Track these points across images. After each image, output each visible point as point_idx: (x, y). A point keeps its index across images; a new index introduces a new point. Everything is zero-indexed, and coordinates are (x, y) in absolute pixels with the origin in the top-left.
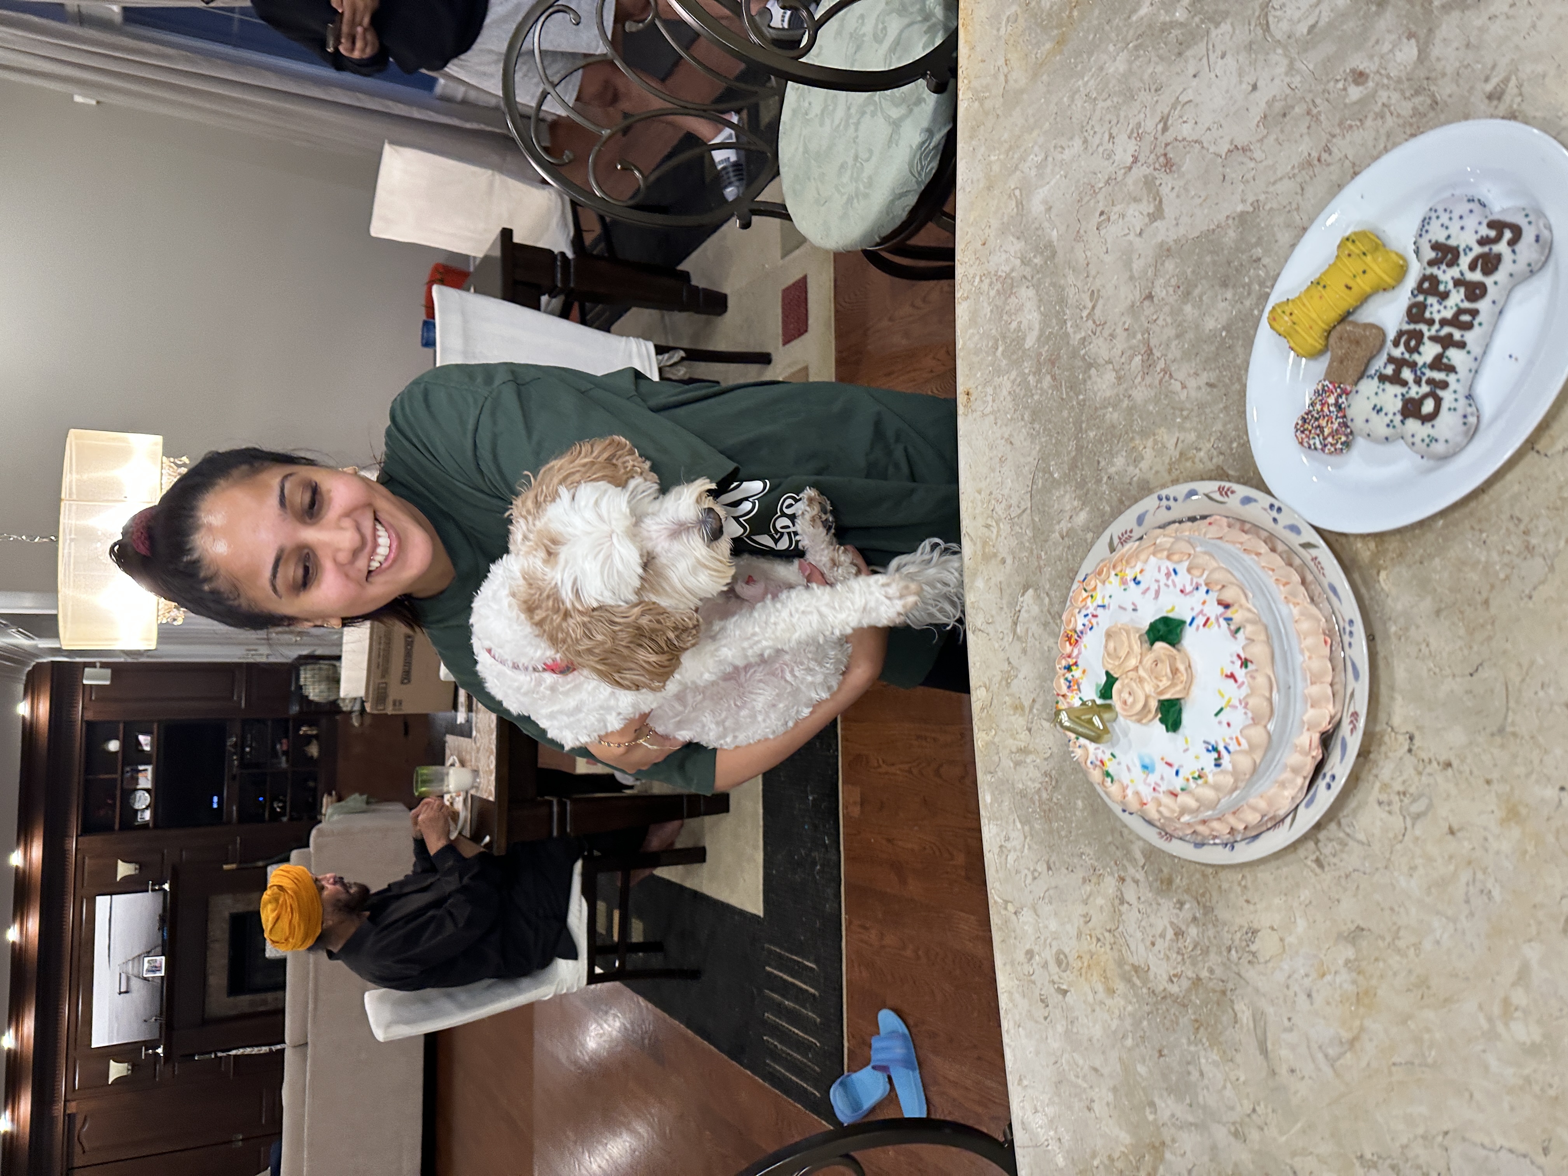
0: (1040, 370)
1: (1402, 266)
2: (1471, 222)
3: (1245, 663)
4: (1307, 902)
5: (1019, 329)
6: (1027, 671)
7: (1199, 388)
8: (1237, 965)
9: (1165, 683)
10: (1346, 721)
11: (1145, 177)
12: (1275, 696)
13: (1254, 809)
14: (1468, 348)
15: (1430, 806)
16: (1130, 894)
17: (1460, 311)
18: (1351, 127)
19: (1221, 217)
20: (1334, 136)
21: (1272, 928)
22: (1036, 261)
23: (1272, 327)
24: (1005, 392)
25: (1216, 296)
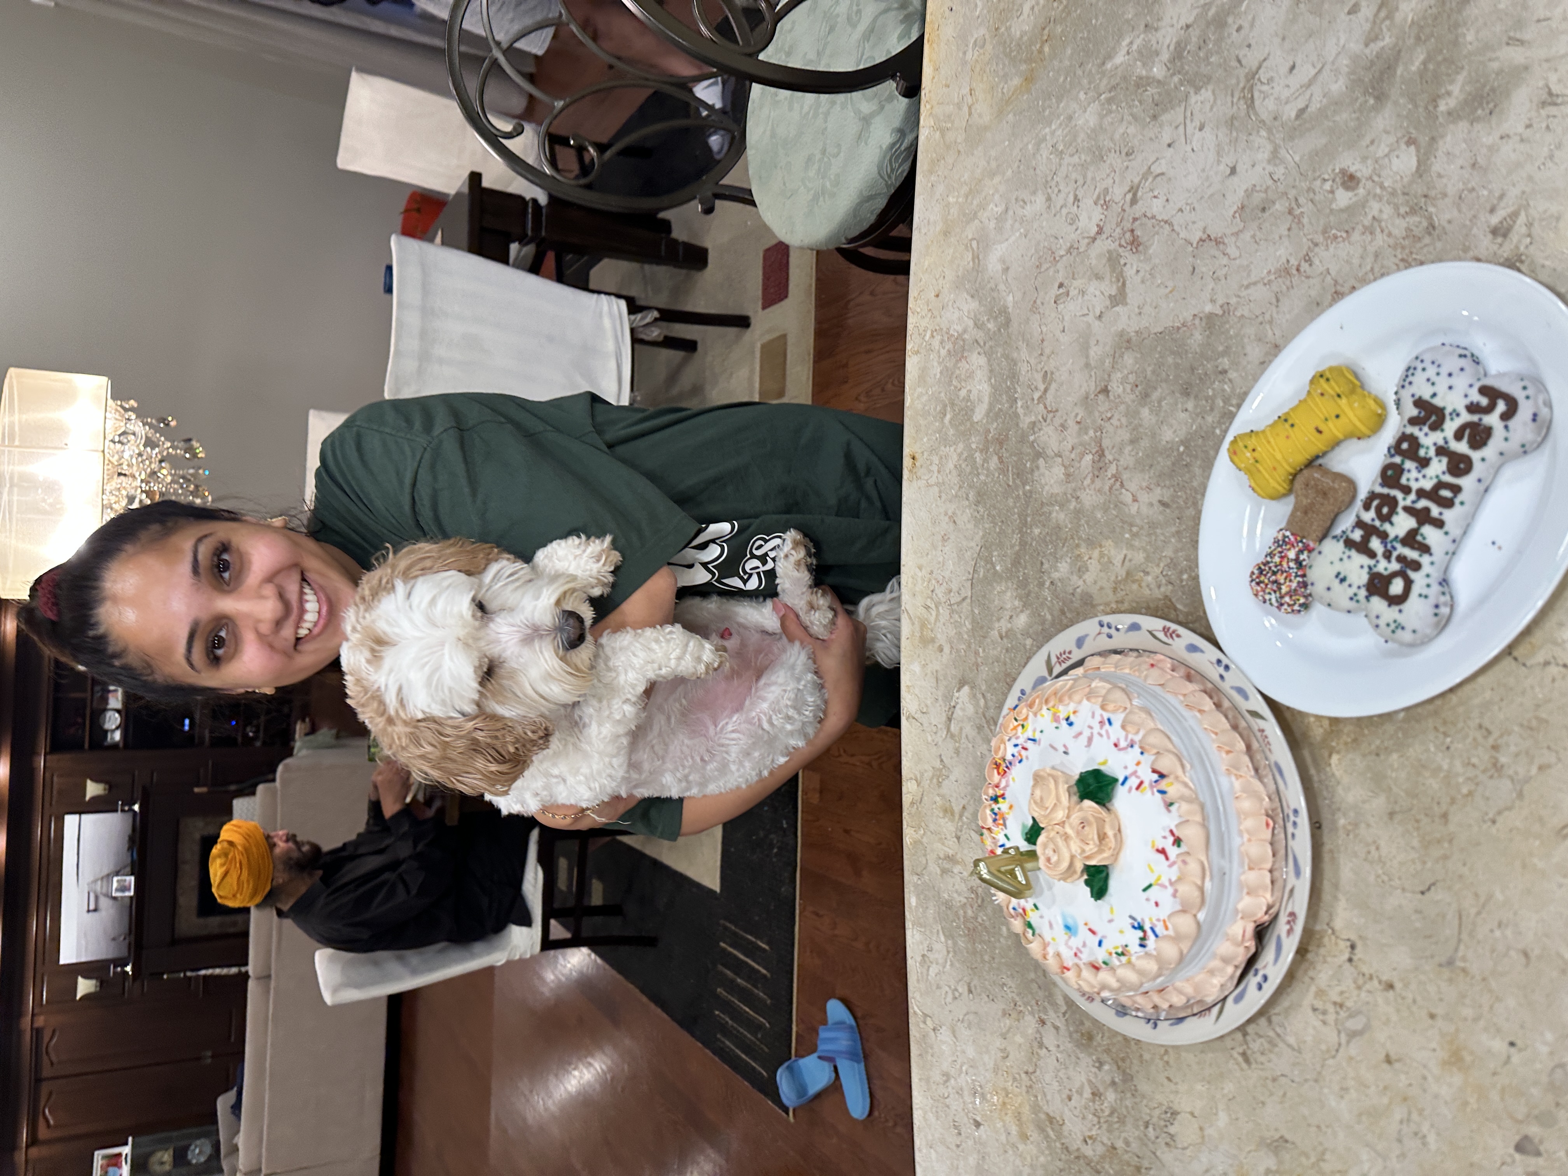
0: (988, 449)
1: (1380, 415)
2: (1461, 382)
3: (1177, 842)
4: (1231, 1096)
5: (967, 399)
6: (958, 773)
7: (1151, 505)
8: (1153, 1143)
9: (1091, 848)
10: (1283, 918)
11: (1109, 252)
12: (1208, 885)
13: (1180, 992)
14: (1446, 528)
15: (1367, 1028)
16: (1050, 1039)
17: (1440, 485)
18: (1336, 237)
19: (1187, 315)
20: (1316, 245)
21: (1192, 1114)
22: (991, 326)
23: (1232, 460)
24: (951, 465)
25: (1176, 405)
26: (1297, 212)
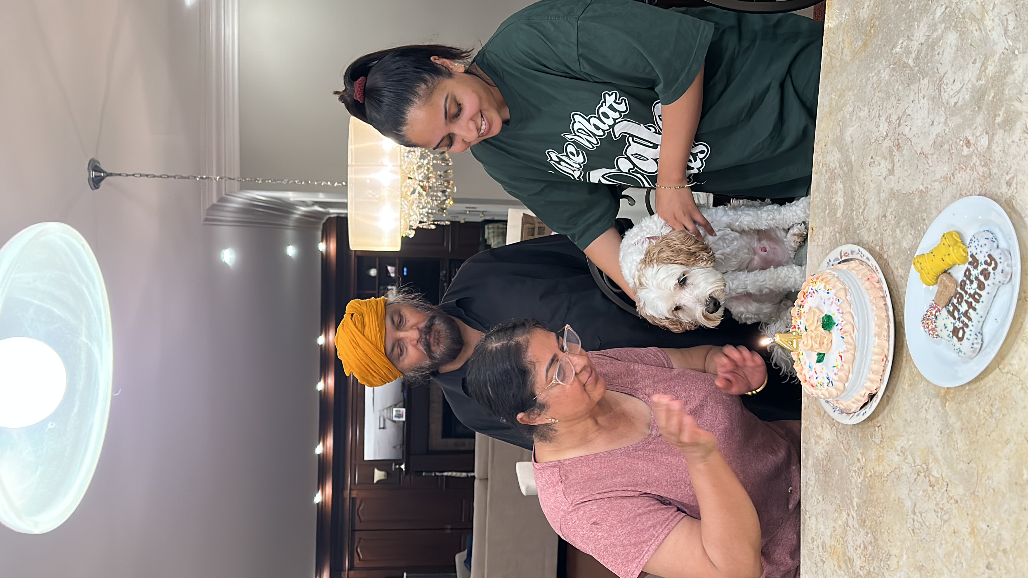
0: (842, 233)
1: (965, 256)
5: (835, 204)
8: (883, 569)
11: (889, 147)
14: (977, 311)
15: (949, 518)
16: (851, 523)
17: (976, 293)
18: (962, 168)
19: (914, 188)
20: (956, 169)
21: (895, 556)
23: (915, 266)
24: (827, 237)
25: (908, 230)
26: (951, 152)
